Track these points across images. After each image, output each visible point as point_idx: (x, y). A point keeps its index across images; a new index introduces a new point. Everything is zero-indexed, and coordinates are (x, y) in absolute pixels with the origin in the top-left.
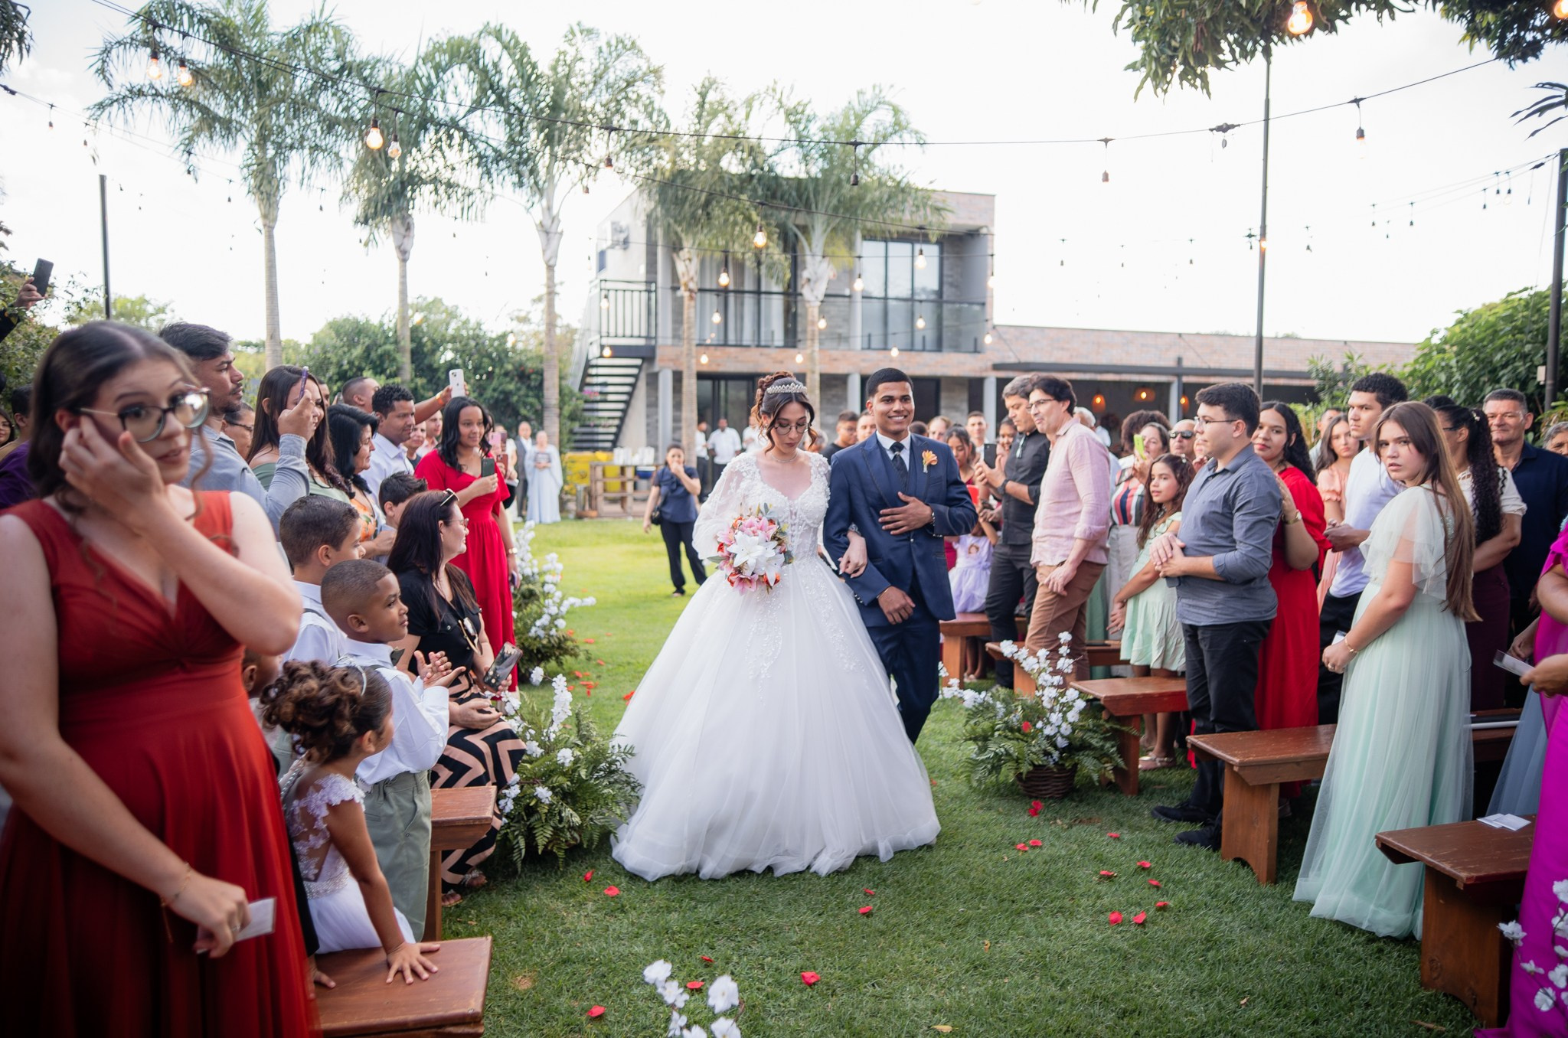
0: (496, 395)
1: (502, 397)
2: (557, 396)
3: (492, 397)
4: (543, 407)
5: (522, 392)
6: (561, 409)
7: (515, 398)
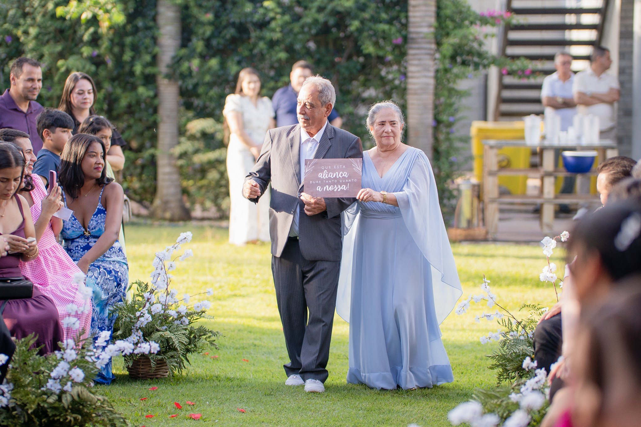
0: (321, 17)
1: (331, 21)
2: (432, 20)
3: (316, 21)
4: (406, 39)
5: (366, 15)
6: (439, 44)
7: (355, 25)
